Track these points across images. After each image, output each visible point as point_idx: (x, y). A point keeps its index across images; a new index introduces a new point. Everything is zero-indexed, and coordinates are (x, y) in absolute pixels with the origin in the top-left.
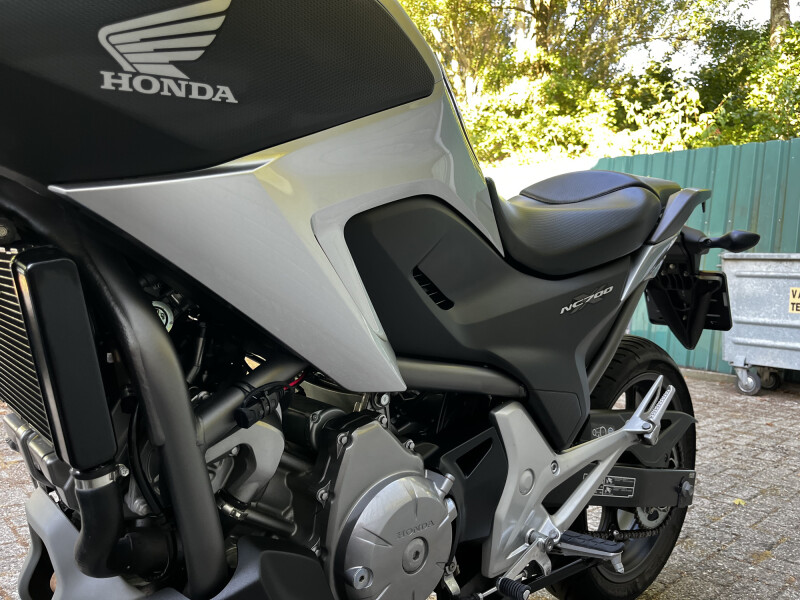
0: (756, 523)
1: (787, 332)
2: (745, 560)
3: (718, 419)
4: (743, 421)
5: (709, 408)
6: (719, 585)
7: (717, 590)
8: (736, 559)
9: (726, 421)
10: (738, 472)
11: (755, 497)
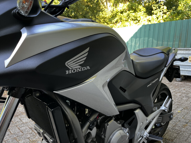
0: (183, 117)
1: (188, 67)
2: (182, 127)
3: (172, 89)
4: (178, 89)
5: (170, 86)
6: (177, 133)
7: (176, 135)
8: (180, 126)
9: (174, 89)
10: (178, 103)
11: (183, 110)
